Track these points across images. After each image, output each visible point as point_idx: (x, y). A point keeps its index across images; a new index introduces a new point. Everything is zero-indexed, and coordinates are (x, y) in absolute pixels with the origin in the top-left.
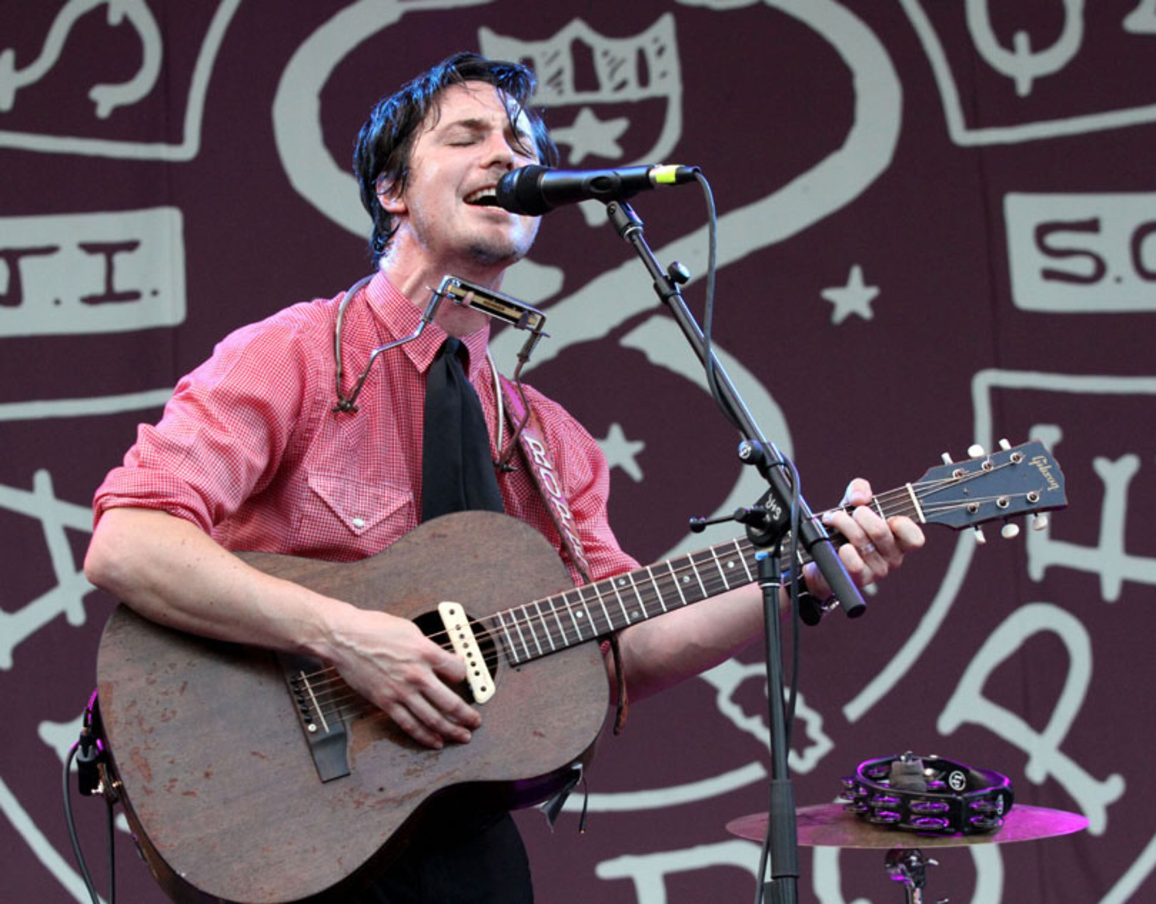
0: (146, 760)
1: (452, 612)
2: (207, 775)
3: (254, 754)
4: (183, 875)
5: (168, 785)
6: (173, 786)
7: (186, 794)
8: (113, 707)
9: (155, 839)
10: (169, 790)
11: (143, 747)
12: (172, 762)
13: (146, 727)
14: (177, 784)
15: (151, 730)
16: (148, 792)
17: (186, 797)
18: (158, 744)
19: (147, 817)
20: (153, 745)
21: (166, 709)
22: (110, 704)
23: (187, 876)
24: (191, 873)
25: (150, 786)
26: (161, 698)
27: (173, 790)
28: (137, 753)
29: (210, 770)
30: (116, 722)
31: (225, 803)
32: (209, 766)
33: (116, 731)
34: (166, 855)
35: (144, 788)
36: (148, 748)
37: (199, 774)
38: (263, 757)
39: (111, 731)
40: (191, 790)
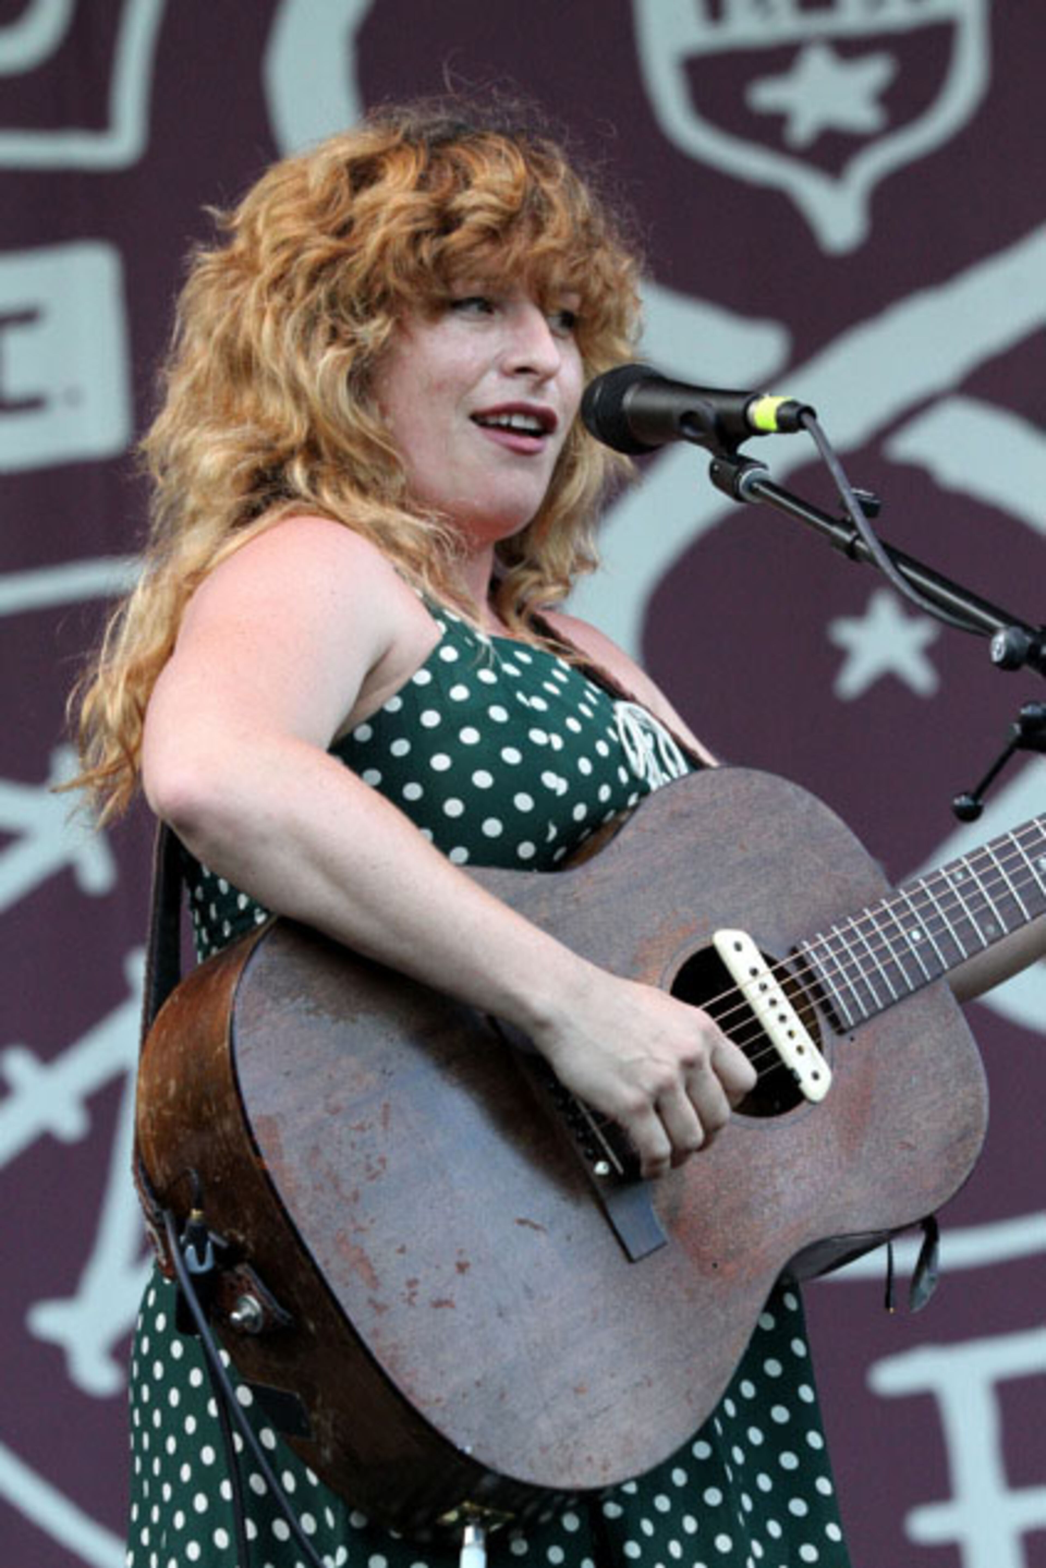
0: (362, 1251)
1: (738, 947)
2: (462, 1268)
3: (522, 1222)
4: (468, 1450)
5: (407, 1292)
6: (414, 1294)
7: (439, 1304)
8: (286, 1160)
9: (411, 1392)
10: (410, 1302)
11: (351, 1228)
12: (402, 1250)
13: (347, 1190)
14: (420, 1288)
15: (356, 1197)
16: (379, 1308)
17: (440, 1311)
18: (372, 1221)
19: (389, 1353)
20: (365, 1223)
21: (368, 1157)
22: (281, 1157)
23: (474, 1449)
24: (479, 1445)
25: (380, 1298)
26: (356, 1137)
27: (415, 1299)
28: (343, 1240)
29: (463, 1259)
30: (299, 1187)
31: (500, 1315)
32: (461, 1252)
33: (302, 1204)
34: (435, 1418)
35: (371, 1301)
36: (360, 1229)
37: (450, 1269)
38: (536, 1227)
39: (294, 1205)
40: (445, 1296)
